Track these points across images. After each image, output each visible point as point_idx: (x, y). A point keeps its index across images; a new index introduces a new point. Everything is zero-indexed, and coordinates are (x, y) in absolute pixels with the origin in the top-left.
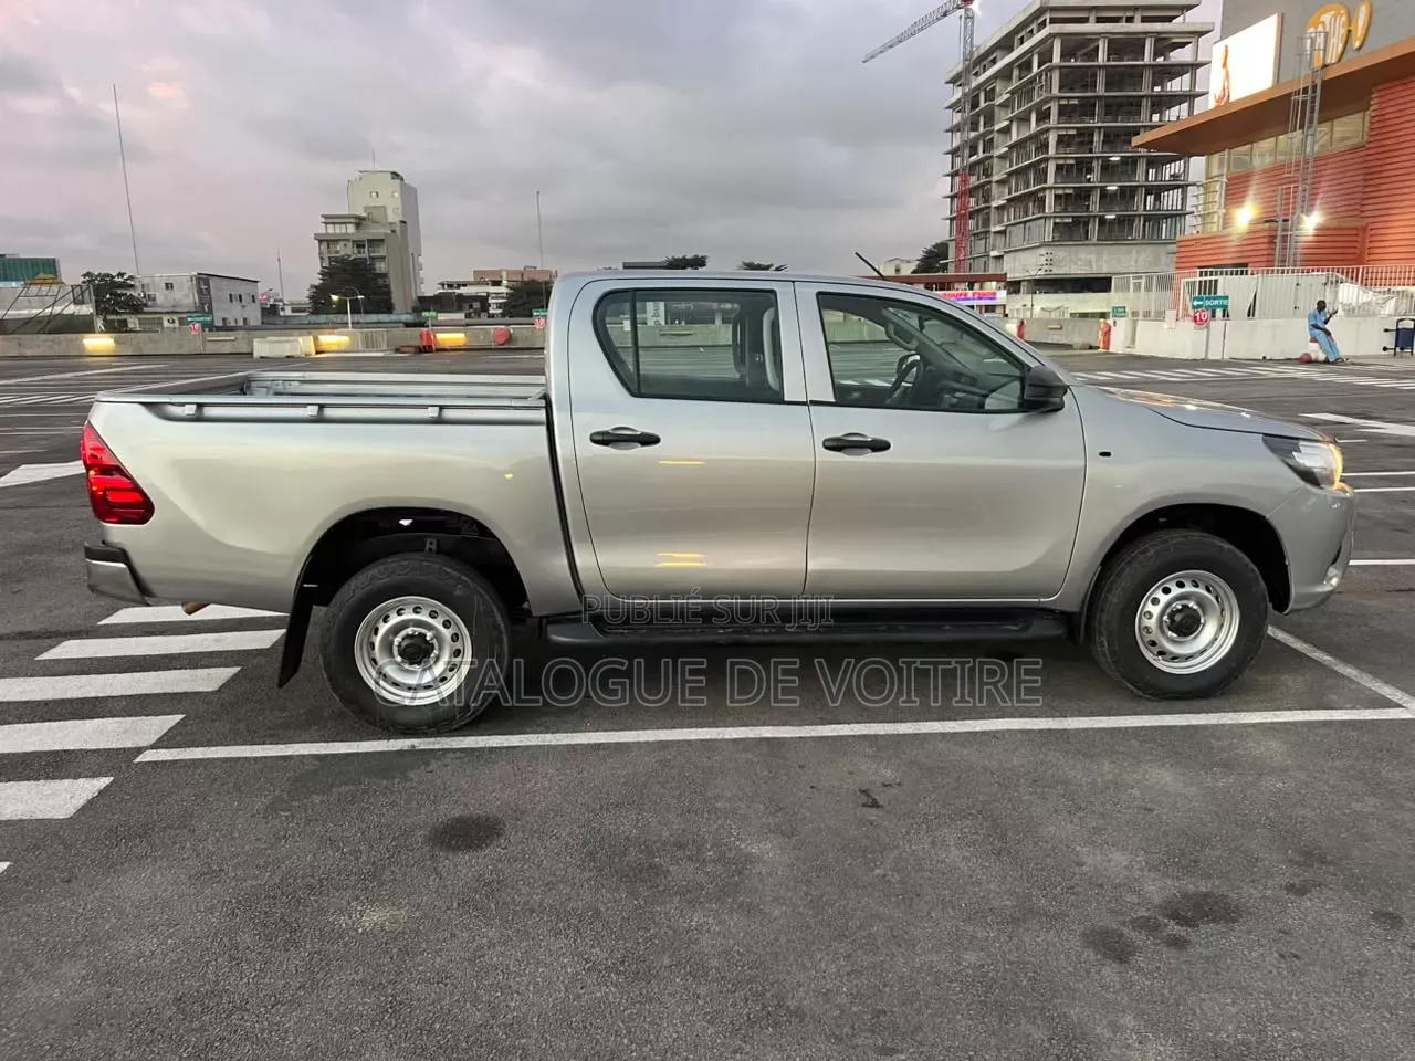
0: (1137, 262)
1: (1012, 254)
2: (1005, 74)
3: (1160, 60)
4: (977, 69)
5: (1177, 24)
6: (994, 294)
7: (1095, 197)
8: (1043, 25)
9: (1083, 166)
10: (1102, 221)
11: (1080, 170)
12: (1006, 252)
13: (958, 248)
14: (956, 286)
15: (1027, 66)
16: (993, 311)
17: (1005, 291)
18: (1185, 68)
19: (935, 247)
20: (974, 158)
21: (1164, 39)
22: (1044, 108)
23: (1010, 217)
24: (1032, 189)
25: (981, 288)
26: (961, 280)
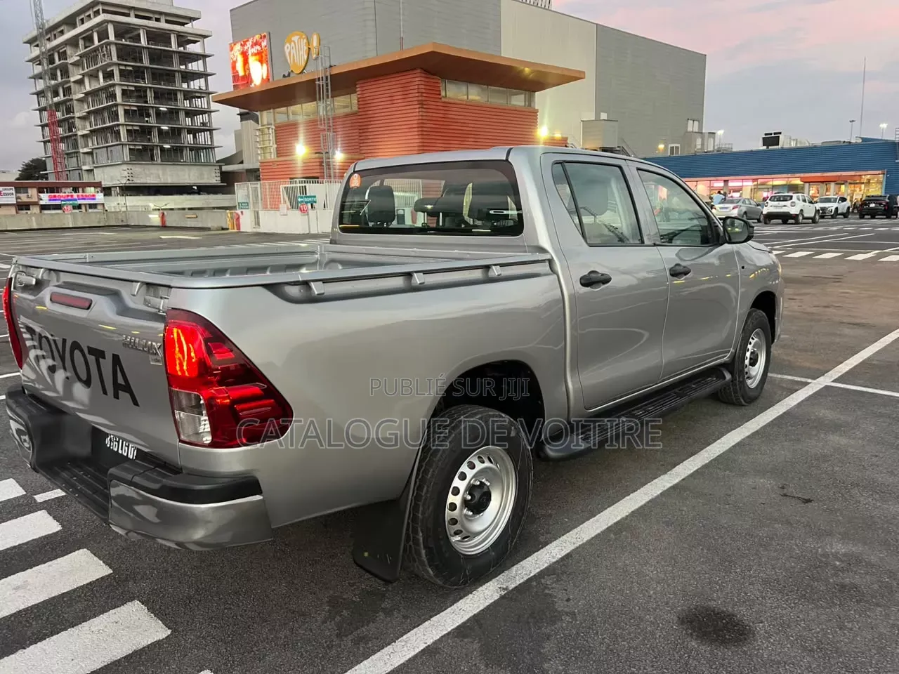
0: (189, 176)
1: (101, 169)
2: (73, 42)
3: (181, 49)
4: (49, 36)
5: (188, 28)
6: (93, 197)
7: (155, 133)
8: (97, 13)
9: (143, 112)
10: (162, 150)
11: (141, 115)
12: (95, 167)
13: (55, 163)
14: (63, 190)
15: (89, 39)
16: (96, 208)
17: (102, 194)
18: (199, 57)
19: (31, 161)
20: (56, 100)
21: (182, 36)
22: (108, 70)
23: (92, 144)
24: (108, 125)
25: (83, 192)
26: (67, 185)
